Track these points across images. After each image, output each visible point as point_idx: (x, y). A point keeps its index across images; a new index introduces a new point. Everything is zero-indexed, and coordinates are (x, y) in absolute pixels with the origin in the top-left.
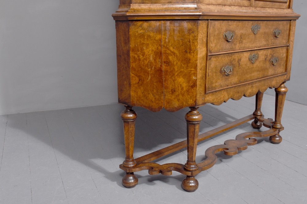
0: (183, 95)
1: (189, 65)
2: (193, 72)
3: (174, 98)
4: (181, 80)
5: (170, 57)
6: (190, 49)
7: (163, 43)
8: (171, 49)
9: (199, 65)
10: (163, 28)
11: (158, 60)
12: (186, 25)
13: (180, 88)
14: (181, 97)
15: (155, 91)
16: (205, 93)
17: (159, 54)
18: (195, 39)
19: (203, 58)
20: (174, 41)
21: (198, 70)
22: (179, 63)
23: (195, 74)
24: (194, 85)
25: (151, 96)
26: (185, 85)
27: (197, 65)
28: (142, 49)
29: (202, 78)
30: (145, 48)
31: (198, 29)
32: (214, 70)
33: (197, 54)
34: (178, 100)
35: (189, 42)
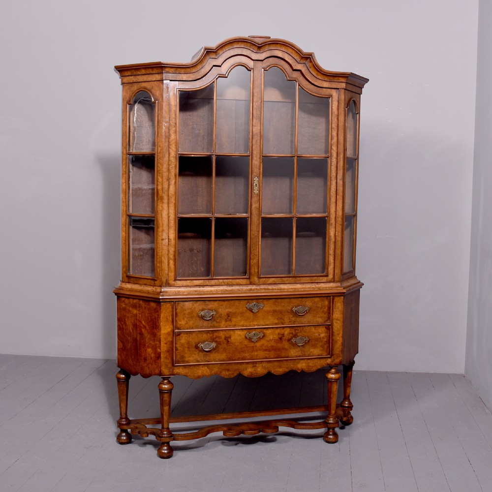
0: (152, 364)
1: (155, 339)
2: (158, 345)
3: (146, 366)
4: (149, 350)
5: (143, 330)
6: (156, 325)
7: (138, 318)
8: (143, 322)
9: (162, 339)
10: (138, 305)
11: (135, 331)
12: (153, 305)
13: (150, 358)
14: (150, 365)
15: (133, 357)
16: (173, 365)
17: (135, 326)
18: (159, 317)
19: (168, 334)
20: (145, 317)
21: (162, 344)
22: (149, 336)
23: (160, 347)
24: (158, 357)
25: (130, 361)
26: (153, 355)
27: (160, 340)
28: (125, 320)
29: (168, 351)
30: (126, 320)
31: (160, 309)
32: (186, 346)
33: (160, 331)
34: (149, 368)
35: (155, 319)
